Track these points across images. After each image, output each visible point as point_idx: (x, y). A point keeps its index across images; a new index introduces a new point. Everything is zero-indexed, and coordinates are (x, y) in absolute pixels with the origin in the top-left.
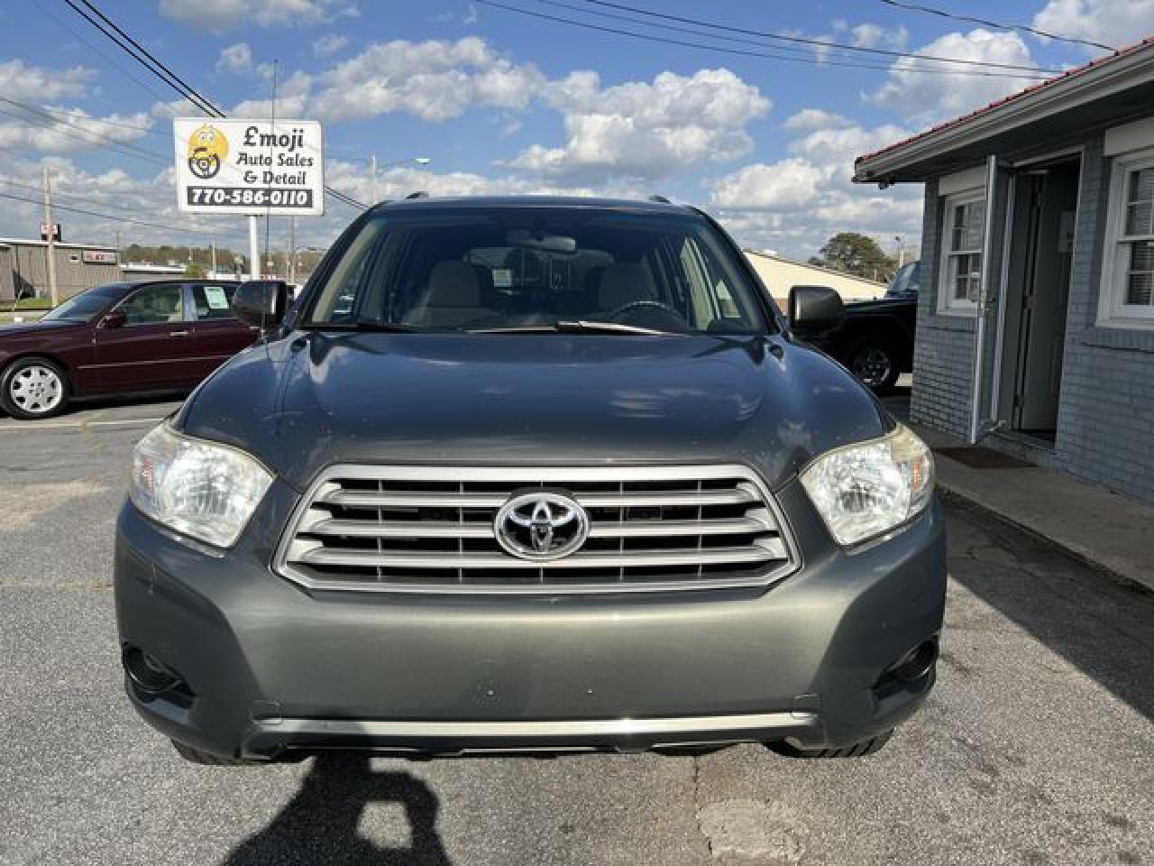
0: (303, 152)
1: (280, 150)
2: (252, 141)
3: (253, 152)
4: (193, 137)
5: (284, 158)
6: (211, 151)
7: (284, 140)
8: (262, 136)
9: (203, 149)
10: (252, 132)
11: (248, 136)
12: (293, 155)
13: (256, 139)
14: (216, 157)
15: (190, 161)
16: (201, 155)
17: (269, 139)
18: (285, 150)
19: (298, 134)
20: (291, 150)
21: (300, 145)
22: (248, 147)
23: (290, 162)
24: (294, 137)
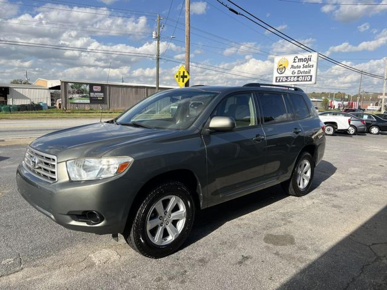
0: (310, 63)
1: (304, 63)
2: (295, 61)
3: (295, 65)
4: (279, 62)
5: (305, 66)
6: (283, 66)
7: (305, 60)
8: (299, 59)
9: (281, 65)
10: (296, 58)
11: (295, 60)
12: (307, 64)
13: (297, 60)
14: (285, 67)
15: (278, 69)
16: (281, 67)
17: (301, 60)
18: (305, 63)
19: (310, 57)
20: (307, 63)
21: (310, 61)
22: (294, 63)
23: (306, 67)
24: (308, 58)
